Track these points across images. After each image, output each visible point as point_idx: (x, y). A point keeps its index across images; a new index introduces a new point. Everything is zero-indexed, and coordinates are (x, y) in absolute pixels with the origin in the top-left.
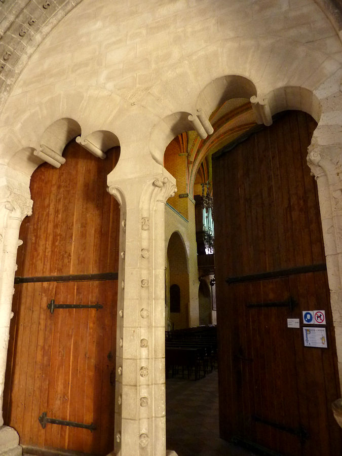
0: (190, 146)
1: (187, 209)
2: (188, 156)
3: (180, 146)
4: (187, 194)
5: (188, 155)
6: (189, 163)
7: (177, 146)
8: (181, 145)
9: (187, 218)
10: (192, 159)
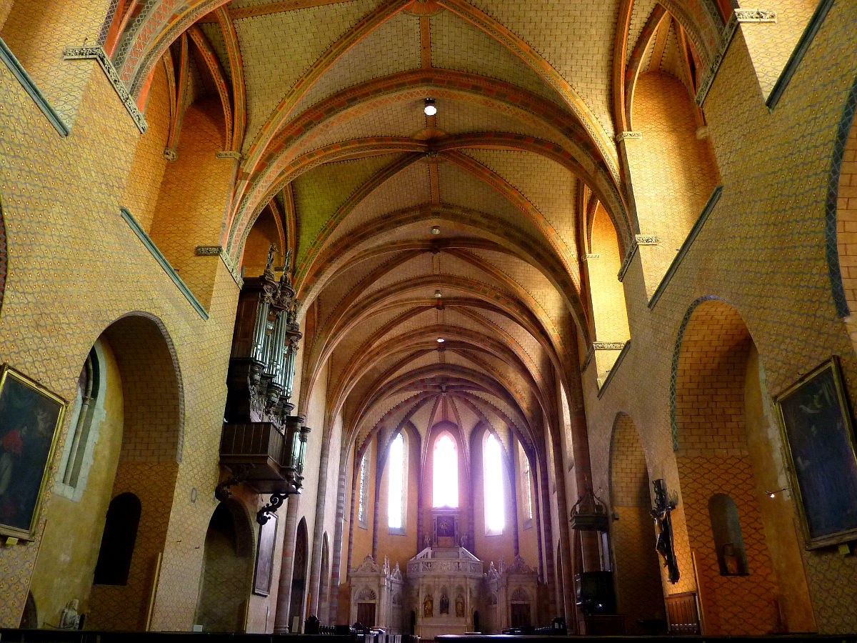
0: (250, 138)
1: (211, 286)
2: (242, 160)
3: (224, 137)
4: (220, 249)
5: (242, 158)
6: (239, 176)
7: (219, 136)
8: (228, 133)
9: (208, 309)
10: (250, 168)
